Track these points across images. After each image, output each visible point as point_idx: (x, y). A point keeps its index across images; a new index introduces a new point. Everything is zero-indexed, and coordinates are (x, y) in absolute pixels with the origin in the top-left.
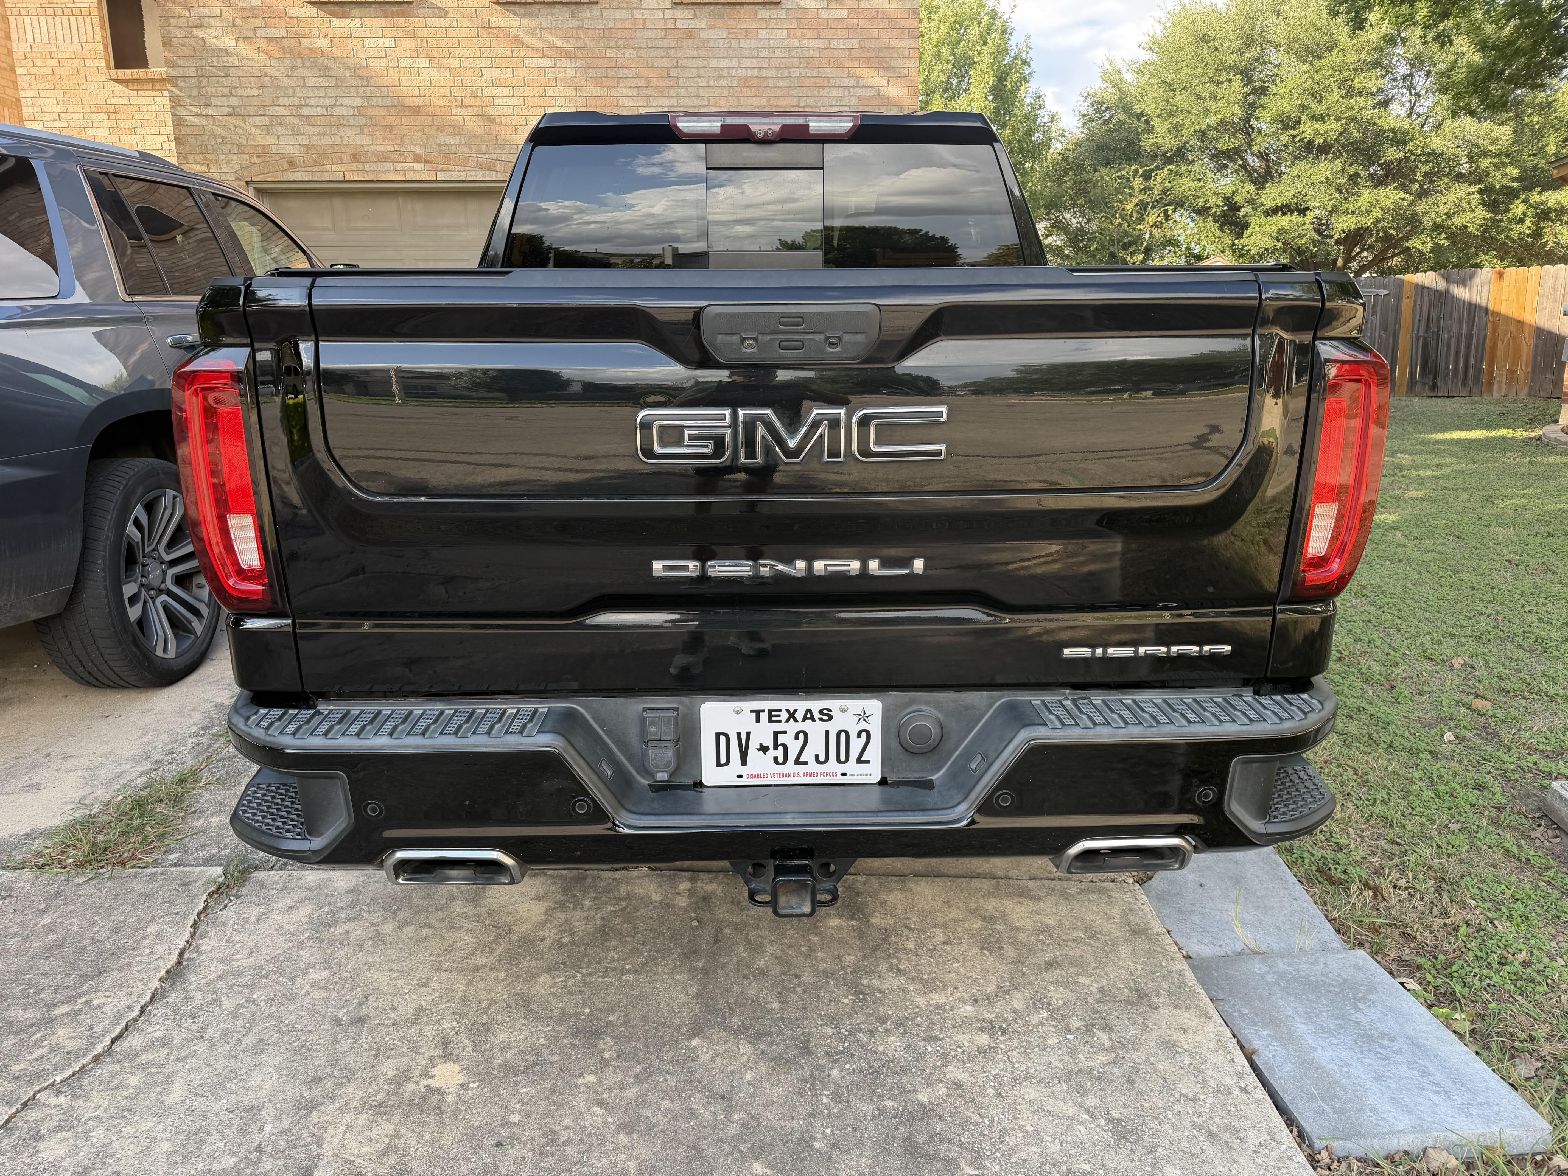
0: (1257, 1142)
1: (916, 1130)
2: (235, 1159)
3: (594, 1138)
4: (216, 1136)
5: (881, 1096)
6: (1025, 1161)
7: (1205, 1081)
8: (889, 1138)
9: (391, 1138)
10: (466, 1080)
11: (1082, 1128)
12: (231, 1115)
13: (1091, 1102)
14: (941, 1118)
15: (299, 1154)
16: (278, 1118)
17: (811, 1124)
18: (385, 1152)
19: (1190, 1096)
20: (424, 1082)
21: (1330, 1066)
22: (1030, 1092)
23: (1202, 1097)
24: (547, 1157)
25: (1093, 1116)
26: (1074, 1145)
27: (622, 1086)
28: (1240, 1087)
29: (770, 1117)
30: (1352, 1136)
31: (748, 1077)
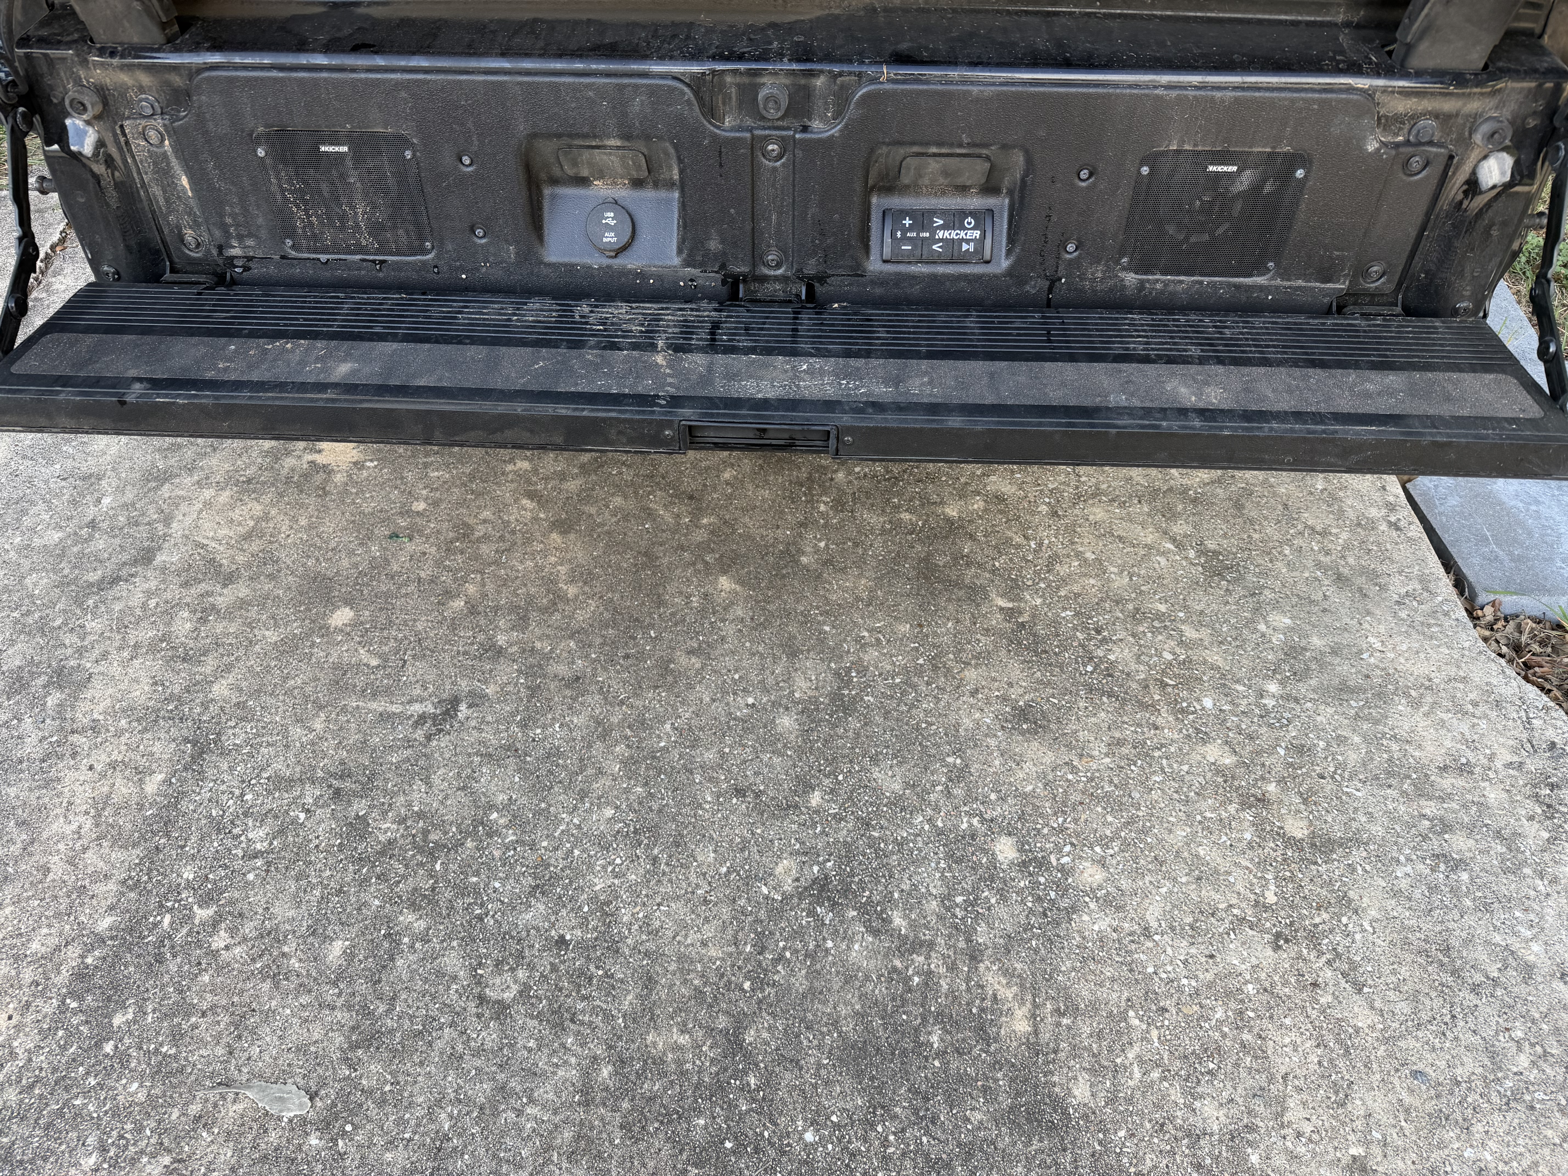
0: (1403, 591)
1: (936, 550)
2: (60, 534)
3: (519, 535)
4: (41, 506)
5: (897, 507)
6: (1077, 595)
7: (1341, 511)
8: (900, 558)
9: (258, 520)
10: (362, 457)
11: (1163, 560)
12: (63, 483)
13: (1180, 528)
14: (972, 537)
15: (142, 532)
16: (120, 490)
17: (800, 535)
18: (247, 537)
19: (1318, 528)
20: (310, 458)
21: (1512, 503)
22: (1098, 513)
23: (1334, 531)
24: (455, 554)
25: (1180, 546)
26: (1148, 579)
27: (563, 477)
28: (1390, 522)
29: (749, 524)
30: (1532, 591)
31: (727, 475)
